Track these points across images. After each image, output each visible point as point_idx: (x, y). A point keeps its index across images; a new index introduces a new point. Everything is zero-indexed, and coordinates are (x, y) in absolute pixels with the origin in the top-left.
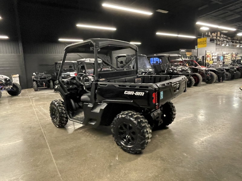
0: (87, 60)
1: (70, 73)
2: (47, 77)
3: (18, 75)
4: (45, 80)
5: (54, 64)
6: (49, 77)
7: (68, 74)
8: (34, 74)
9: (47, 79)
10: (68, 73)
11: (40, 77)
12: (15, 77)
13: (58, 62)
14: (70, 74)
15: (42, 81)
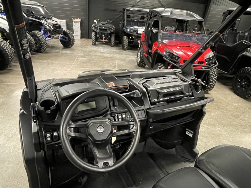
0: (167, 11)
1: (139, 27)
2: (108, 28)
3: (79, 20)
4: (105, 32)
5: (122, 10)
6: (111, 28)
7: (135, 30)
8: (95, 21)
9: (108, 31)
10: (136, 27)
11: (100, 27)
12: (77, 22)
13: (127, 8)
14: (138, 30)
15: (101, 33)
